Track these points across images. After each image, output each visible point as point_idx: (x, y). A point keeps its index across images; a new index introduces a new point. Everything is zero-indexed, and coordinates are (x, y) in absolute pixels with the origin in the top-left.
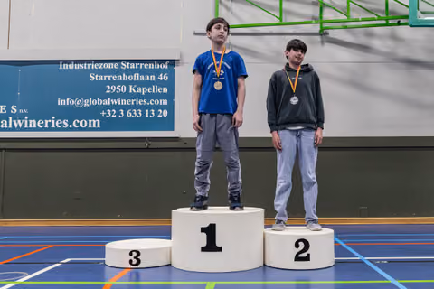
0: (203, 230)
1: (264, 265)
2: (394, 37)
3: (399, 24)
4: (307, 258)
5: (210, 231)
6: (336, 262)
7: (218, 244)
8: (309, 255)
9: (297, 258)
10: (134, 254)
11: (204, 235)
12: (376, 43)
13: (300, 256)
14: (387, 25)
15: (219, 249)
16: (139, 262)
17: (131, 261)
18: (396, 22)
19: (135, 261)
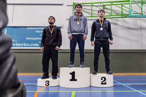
0: (70, 74)
1: (90, 86)
2: (124, 21)
3: (126, 17)
4: (105, 83)
5: (73, 74)
6: (114, 85)
7: (76, 78)
8: (106, 82)
9: (102, 84)
10: (47, 82)
11: (71, 75)
12: (119, 23)
13: (103, 83)
14: (122, 17)
15: (76, 80)
16: (49, 85)
17: (46, 84)
18: (125, 16)
19: (47, 84)
